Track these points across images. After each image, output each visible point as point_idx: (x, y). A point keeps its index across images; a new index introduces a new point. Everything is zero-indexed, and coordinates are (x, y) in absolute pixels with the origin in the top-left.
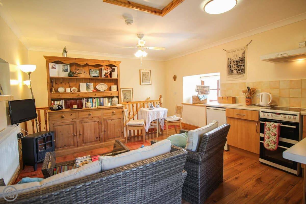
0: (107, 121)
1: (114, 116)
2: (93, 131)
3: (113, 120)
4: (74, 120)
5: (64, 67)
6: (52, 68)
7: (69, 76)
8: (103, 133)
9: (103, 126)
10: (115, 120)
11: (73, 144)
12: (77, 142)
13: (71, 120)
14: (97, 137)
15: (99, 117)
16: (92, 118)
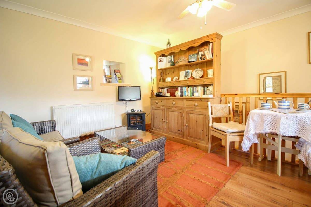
0: (190, 114)
1: (197, 110)
2: (176, 121)
3: (196, 115)
4: (163, 107)
5: (169, 58)
6: (159, 61)
7: (171, 66)
8: (185, 127)
9: (185, 119)
10: (198, 116)
11: (162, 128)
12: (165, 128)
13: (161, 107)
14: (179, 130)
15: (181, 108)
16: (176, 107)
